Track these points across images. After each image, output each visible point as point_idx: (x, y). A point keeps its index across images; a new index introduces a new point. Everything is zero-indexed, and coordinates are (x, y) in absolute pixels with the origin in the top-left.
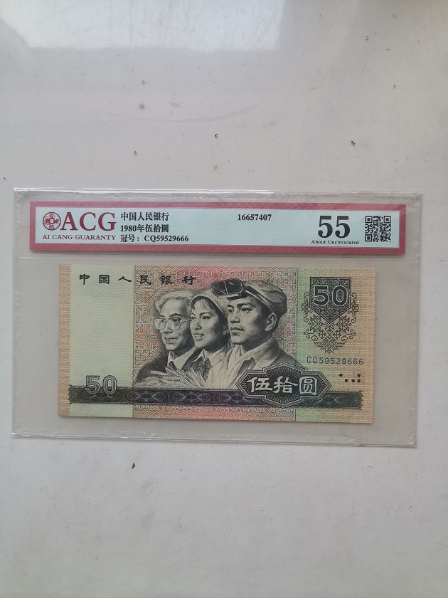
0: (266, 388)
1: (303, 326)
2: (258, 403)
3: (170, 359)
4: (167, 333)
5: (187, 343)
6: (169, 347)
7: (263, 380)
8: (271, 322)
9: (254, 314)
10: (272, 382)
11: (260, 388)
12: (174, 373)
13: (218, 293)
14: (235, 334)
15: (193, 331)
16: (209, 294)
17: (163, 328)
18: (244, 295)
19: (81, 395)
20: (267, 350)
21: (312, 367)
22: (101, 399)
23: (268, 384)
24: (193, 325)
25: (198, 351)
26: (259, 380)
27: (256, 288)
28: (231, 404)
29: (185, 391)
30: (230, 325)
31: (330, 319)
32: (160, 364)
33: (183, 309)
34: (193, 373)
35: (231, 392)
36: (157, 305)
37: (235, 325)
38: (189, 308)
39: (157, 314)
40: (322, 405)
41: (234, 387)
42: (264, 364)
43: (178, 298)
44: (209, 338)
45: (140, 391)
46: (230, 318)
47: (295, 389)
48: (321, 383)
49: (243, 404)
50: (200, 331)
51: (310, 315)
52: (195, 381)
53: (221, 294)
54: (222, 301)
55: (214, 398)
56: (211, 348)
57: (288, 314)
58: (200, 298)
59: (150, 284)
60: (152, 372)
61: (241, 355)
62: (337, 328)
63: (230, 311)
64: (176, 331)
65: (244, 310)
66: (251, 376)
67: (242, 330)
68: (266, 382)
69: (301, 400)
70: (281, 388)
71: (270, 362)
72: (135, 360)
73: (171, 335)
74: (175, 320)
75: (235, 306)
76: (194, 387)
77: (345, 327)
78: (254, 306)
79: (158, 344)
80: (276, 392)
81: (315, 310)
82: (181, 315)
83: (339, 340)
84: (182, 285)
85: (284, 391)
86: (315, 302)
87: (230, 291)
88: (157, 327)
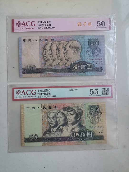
0: (78, 136)
1: (87, 118)
2: (76, 140)
3: (52, 129)
4: (51, 122)
5: (57, 124)
6: (52, 126)
7: (77, 133)
8: (79, 118)
9: (74, 116)
10: (80, 134)
11: (77, 136)
12: (53, 133)
13: (64, 110)
14: (69, 121)
15: (58, 121)
16: (62, 111)
17: (50, 121)
18: (71, 111)
19: (28, 140)
20: (78, 125)
21: (90, 129)
22: (33, 141)
23: (79, 134)
24: (58, 119)
25: (60, 126)
26: (76, 133)
27: (74, 109)
28: (69, 140)
29: (56, 138)
30: (68, 119)
31: (94, 116)
32: (49, 130)
33: (55, 115)
34: (58, 133)
35: (69, 137)
36: (48, 114)
37: (69, 119)
38: (57, 115)
39: (48, 117)
40: (93, 140)
41: (70, 136)
42: (77, 129)
43: (54, 112)
44: (62, 123)
45: (44, 138)
46: (68, 117)
47: (86, 135)
48: (93, 133)
49: (72, 140)
50: (60, 121)
51: (89, 115)
52: (59, 135)
53: (65, 111)
54: (65, 113)
55: (64, 139)
56: (63, 125)
57: (83, 115)
58: (60, 112)
59: (46, 109)
60: (47, 133)
61: (71, 127)
62: (96, 118)
63: (68, 115)
64: (54, 121)
65: (72, 115)
66: (74, 133)
67: (71, 120)
68: (78, 134)
69: (88, 138)
70: (82, 135)
71: (79, 129)
72: (42, 130)
73: (52, 122)
74: (53, 118)
75: (69, 114)
76: (59, 136)
77: (98, 118)
78: (74, 114)
79: (49, 125)
80: (81, 136)
81: (90, 114)
82: (54, 117)
83: (97, 122)
84: (54, 109)
85: (83, 136)
86: (90, 112)
87: (67, 110)
88: (48, 121)
